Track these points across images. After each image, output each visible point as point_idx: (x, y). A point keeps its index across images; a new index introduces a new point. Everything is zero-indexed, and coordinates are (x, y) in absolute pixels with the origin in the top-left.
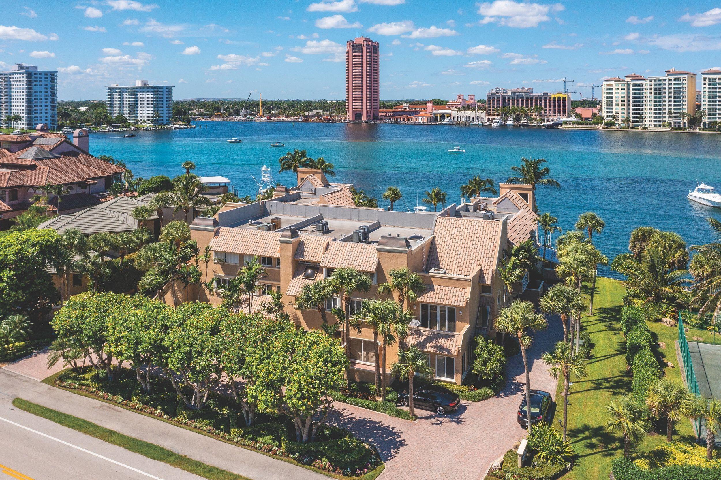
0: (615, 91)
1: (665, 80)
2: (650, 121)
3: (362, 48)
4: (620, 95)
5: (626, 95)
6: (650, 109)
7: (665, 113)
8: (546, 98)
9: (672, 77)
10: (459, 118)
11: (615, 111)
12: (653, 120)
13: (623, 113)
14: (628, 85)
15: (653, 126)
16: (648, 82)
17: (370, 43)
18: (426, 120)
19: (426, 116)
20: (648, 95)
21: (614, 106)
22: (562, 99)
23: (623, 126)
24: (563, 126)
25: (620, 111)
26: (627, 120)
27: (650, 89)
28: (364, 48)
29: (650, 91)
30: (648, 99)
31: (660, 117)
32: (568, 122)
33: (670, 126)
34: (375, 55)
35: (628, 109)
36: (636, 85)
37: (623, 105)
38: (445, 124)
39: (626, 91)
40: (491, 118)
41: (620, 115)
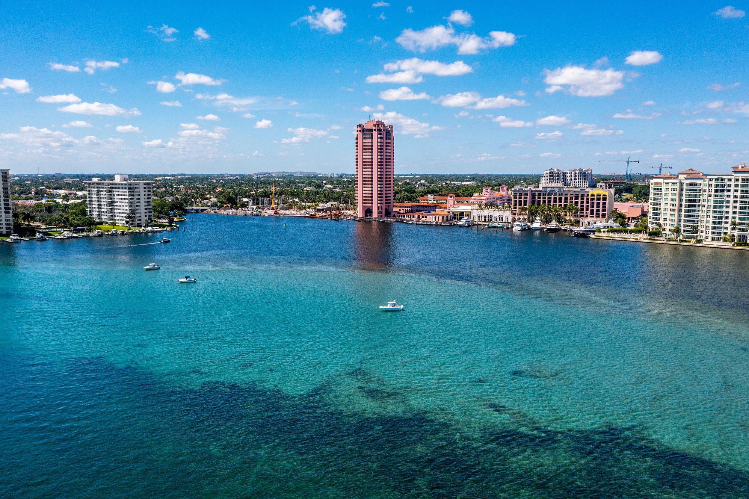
0: (664, 192)
1: (730, 180)
2: (707, 232)
3: (372, 134)
4: (670, 197)
5: (677, 197)
6: (708, 217)
7: (727, 223)
8: (583, 195)
9: (740, 176)
10: (480, 217)
11: (662, 217)
12: (710, 230)
13: (672, 220)
14: (681, 185)
15: (710, 239)
16: (707, 182)
17: (382, 128)
18: (440, 220)
19: (440, 215)
20: (706, 198)
21: (662, 211)
22: (601, 196)
23: (672, 237)
24: (597, 234)
25: (668, 217)
26: (677, 231)
27: (710, 190)
28: (375, 134)
29: (710, 193)
30: (705, 203)
31: (720, 228)
32: (602, 230)
33: (733, 240)
34: (388, 141)
35: (680, 215)
36: (691, 185)
37: (673, 210)
38: (461, 226)
39: (677, 192)
40: (516, 217)
41: (668, 222)
